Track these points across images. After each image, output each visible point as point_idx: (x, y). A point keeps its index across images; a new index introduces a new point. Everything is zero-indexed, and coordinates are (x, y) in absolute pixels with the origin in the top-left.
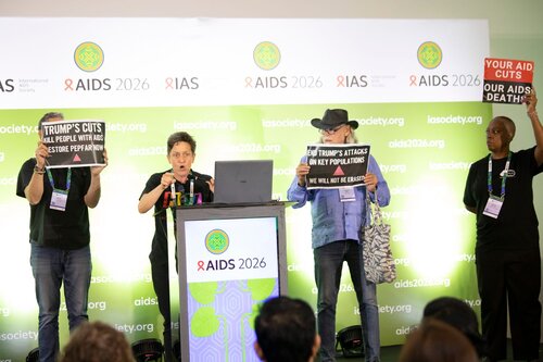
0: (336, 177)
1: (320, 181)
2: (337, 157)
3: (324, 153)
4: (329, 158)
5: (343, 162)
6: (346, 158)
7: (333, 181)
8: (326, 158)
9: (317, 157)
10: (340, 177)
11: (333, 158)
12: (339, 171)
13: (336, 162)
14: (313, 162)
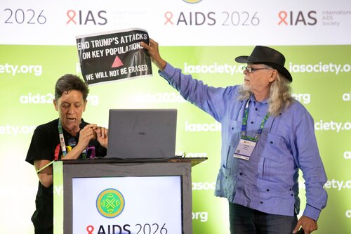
0: (115, 69)
1: (98, 75)
2: (113, 45)
3: (97, 43)
4: (104, 48)
5: (121, 51)
6: (124, 45)
7: (112, 74)
8: (100, 48)
9: (91, 50)
10: (119, 68)
11: (108, 47)
12: (117, 62)
13: (113, 51)
14: (87, 55)
